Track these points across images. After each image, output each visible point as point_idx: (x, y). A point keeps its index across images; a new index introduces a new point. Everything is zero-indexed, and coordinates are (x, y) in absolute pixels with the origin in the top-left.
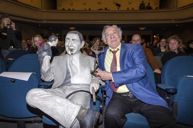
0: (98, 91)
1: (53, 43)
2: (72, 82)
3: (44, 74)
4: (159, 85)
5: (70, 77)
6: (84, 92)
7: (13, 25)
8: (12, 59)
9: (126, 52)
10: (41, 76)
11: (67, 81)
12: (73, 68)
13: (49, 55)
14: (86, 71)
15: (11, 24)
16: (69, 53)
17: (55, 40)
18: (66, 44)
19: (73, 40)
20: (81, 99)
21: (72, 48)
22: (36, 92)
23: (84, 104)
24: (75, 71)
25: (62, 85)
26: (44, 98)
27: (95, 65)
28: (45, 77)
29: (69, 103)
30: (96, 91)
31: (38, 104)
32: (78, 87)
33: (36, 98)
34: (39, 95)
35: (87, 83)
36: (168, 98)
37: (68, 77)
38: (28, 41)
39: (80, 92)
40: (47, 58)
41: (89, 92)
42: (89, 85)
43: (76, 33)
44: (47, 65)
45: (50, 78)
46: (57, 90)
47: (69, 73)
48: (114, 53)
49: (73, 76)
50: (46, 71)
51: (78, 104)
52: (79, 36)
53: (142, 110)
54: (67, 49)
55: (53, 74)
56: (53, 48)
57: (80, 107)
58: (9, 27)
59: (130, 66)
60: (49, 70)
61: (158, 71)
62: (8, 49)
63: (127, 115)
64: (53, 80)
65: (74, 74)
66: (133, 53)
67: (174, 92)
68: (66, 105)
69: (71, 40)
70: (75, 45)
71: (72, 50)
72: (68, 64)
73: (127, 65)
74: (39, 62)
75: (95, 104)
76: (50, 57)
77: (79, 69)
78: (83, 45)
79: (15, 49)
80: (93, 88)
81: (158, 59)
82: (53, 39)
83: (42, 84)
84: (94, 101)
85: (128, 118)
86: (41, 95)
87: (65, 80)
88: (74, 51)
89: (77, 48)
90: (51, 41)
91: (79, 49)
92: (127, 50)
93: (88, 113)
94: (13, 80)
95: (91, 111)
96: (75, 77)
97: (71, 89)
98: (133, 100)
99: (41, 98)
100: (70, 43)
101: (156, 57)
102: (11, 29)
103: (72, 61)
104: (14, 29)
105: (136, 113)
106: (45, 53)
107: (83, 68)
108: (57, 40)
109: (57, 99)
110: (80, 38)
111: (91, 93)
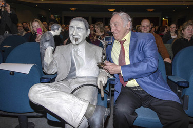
0: (106, 85)
1: (56, 32)
2: (78, 75)
3: (46, 67)
4: (170, 77)
5: (75, 70)
6: (91, 86)
7: (8, 8)
8: (7, 46)
9: (136, 42)
10: (43, 69)
11: (72, 74)
12: (78, 59)
13: (52, 46)
14: (93, 63)
15: (5, 6)
16: (74, 42)
17: (58, 29)
18: (71, 33)
19: (78, 28)
20: (87, 94)
21: (76, 37)
22: (39, 89)
23: (91, 99)
24: (80, 63)
25: (67, 78)
26: (49, 95)
27: (102, 57)
28: (48, 70)
29: (76, 100)
30: (104, 85)
31: (42, 102)
32: (84, 80)
33: (39, 95)
34: (42, 91)
35: (94, 76)
36: (179, 91)
37: (73, 69)
38: (24, 23)
39: (87, 86)
40: (49, 49)
41: (97, 86)
42: (97, 78)
43: (81, 21)
44: (50, 56)
45: (53, 71)
46: (62, 83)
47: (74, 65)
48: (122, 43)
49: (79, 68)
50: (49, 63)
51: (85, 101)
52: (85, 23)
53: (152, 105)
54: (71, 38)
55: (57, 66)
56: (55, 37)
57: (88, 104)
58: (3, 10)
59: (141, 59)
60: (53, 62)
61: (168, 60)
62: (3, 35)
63: (136, 111)
64: (56, 73)
65: (79, 66)
66: (145, 44)
67: (187, 85)
68: (73, 102)
69: (76, 29)
70: (80, 34)
71: (76, 40)
72: (73, 54)
73: (137, 57)
74: (40, 53)
75: (103, 99)
76: (53, 48)
77: (85, 60)
78: (89, 33)
79: (11, 35)
80: (101, 82)
81: (168, 46)
82: (56, 27)
83: (44, 76)
84: (103, 96)
85: (138, 114)
86: (45, 92)
87: (70, 73)
88: (80, 41)
89: (82, 37)
90: (54, 30)
91: (85, 38)
92: (137, 40)
93: (96, 110)
94: (12, 73)
95: (100, 108)
96: (80, 70)
97: (76, 83)
98: (143, 95)
99: (46, 95)
100: (75, 32)
101: (166, 45)
102: (6, 11)
103: (77, 52)
104: (9, 12)
105: (146, 107)
106: (47, 44)
107: (89, 59)
108: (60, 29)
109: (62, 95)
110: (86, 26)
111: (99, 87)
